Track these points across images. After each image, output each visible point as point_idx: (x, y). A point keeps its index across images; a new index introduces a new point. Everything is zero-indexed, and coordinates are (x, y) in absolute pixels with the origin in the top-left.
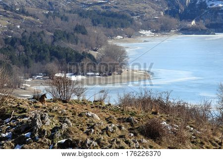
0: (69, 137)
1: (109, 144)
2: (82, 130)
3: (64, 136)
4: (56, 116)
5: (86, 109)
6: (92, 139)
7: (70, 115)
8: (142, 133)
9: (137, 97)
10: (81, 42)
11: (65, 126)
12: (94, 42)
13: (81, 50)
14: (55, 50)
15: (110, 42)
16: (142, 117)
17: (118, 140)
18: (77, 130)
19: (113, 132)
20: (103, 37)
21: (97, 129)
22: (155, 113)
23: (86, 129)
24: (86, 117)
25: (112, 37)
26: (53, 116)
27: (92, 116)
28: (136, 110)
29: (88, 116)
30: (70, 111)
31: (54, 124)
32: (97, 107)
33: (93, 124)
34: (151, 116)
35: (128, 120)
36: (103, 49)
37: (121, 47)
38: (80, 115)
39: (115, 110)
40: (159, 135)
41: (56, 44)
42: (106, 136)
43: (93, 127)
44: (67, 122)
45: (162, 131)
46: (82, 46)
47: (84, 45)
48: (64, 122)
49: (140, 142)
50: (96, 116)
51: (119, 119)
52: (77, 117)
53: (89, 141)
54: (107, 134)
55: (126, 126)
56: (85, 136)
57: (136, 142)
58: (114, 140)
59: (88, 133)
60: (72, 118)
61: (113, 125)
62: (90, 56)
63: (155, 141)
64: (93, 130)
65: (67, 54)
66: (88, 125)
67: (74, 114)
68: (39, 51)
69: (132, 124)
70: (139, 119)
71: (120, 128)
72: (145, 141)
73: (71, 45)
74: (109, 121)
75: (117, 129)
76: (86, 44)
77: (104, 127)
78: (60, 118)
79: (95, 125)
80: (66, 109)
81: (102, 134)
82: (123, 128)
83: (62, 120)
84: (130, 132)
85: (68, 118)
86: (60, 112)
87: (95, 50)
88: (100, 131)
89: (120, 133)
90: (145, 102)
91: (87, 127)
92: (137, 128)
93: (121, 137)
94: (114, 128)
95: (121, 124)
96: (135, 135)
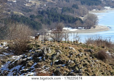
0: (60, 59)
1: (80, 62)
2: (67, 55)
3: (58, 58)
4: (54, 49)
5: (69, 45)
6: (71, 60)
7: (61, 48)
8: (96, 57)
9: (95, 40)
10: (76, 13)
11: (58, 53)
12: (82, 13)
13: (76, 16)
14: (63, 16)
15: (90, 12)
16: (96, 49)
17: (84, 60)
18: (64, 55)
19: (82, 57)
20: (86, 10)
21: (74, 55)
22: (103, 47)
23: (68, 55)
24: (69, 49)
25: (91, 10)
26: (53, 49)
27: (72, 49)
28: (94, 46)
29: (70, 49)
30: (61, 46)
31: (53, 53)
32: (74, 44)
33: (72, 53)
34: (101, 49)
35: (90, 51)
36: (86, 16)
37: (95, 15)
38: (66, 48)
39: (83, 46)
40: (104, 58)
41: (63, 14)
42: (78, 59)
43: (72, 54)
44: (59, 52)
45: (106, 56)
46: (76, 15)
47: (77, 14)
48: (58, 52)
49: (95, 61)
50: (74, 49)
51: (85, 50)
52: (64, 49)
53: (70, 61)
54: (79, 57)
55: (88, 54)
56: (68, 59)
57: (93, 61)
58: (82, 60)
59: (69, 57)
60: (62, 50)
61: (82, 53)
62: (80, 19)
63: (103, 61)
64: (72, 56)
65: (68, 18)
66: (70, 53)
67: (63, 48)
68: (55, 17)
69: (91, 53)
70: (95, 50)
71: (85, 54)
72: (97, 61)
73: (70, 14)
74: (80, 51)
75: (84, 55)
76: (78, 13)
77: (78, 54)
78: (56, 50)
79: (73, 53)
80: (59, 45)
81: (76, 57)
82: (87, 54)
83: (57, 51)
84: (90, 57)
85: (60, 50)
86: (56, 47)
87: (83, 17)
88: (75, 56)
89: (85, 57)
90: (99, 42)
91: (69, 54)
92: (94, 55)
93: (85, 59)
94: (82, 55)
95: (86, 53)
96: (93, 58)
